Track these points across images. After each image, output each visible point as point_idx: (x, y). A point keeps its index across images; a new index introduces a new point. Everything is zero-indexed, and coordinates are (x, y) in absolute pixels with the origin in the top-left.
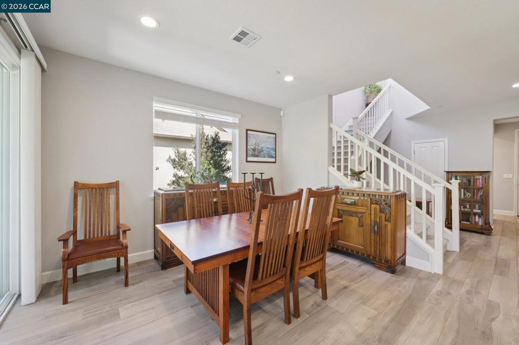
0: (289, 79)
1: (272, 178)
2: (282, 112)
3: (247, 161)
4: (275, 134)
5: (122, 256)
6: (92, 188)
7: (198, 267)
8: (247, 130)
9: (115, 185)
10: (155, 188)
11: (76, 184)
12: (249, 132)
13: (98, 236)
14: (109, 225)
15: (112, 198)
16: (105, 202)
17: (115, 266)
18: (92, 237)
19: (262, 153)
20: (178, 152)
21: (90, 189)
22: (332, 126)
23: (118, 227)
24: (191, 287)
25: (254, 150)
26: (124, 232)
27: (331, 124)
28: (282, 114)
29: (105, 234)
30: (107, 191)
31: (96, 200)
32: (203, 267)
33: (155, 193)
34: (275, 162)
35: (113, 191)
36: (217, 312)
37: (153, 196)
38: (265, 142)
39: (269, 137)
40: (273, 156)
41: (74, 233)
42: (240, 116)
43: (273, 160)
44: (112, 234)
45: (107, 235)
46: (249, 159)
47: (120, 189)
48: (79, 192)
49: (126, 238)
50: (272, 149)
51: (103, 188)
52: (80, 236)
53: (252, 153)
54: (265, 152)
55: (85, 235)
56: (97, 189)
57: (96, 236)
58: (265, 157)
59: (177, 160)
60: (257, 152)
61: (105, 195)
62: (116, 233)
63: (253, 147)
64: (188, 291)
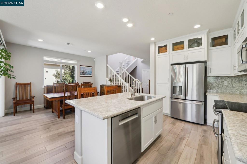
0: (89, 52)
1: (90, 82)
2: (95, 59)
3: (80, 76)
4: (92, 67)
5: (32, 104)
6: (22, 85)
7: (51, 99)
8: (80, 66)
9: (30, 84)
10: (45, 85)
11: (16, 83)
12: (81, 66)
13: (24, 99)
14: (28, 96)
15: (29, 88)
16: (26, 89)
17: (30, 109)
18: (22, 99)
19: (86, 74)
20: (58, 72)
21: (21, 85)
22: (108, 65)
23: (31, 96)
24: (54, 111)
25: (83, 72)
26: (33, 97)
27: (107, 65)
28: (95, 60)
29: (26, 99)
30: (27, 86)
31: (23, 88)
32: (52, 100)
33: (44, 86)
34: (92, 77)
35: (29, 85)
36: (57, 112)
37: (43, 87)
38: (88, 70)
39: (89, 68)
40: (91, 74)
41: (16, 98)
42: (77, 61)
43: (91, 76)
44: (29, 98)
45: (27, 99)
46: (81, 75)
47: (32, 85)
48: (17, 86)
49: (34, 99)
50: (91, 72)
51: (26, 85)
52: (18, 99)
53: (82, 73)
54: (88, 73)
55: (20, 99)
56: (24, 85)
57: (23, 99)
58: (87, 75)
59: (57, 75)
60: (84, 73)
61: (26, 87)
62: (30, 98)
63: (82, 71)
64: (53, 112)
